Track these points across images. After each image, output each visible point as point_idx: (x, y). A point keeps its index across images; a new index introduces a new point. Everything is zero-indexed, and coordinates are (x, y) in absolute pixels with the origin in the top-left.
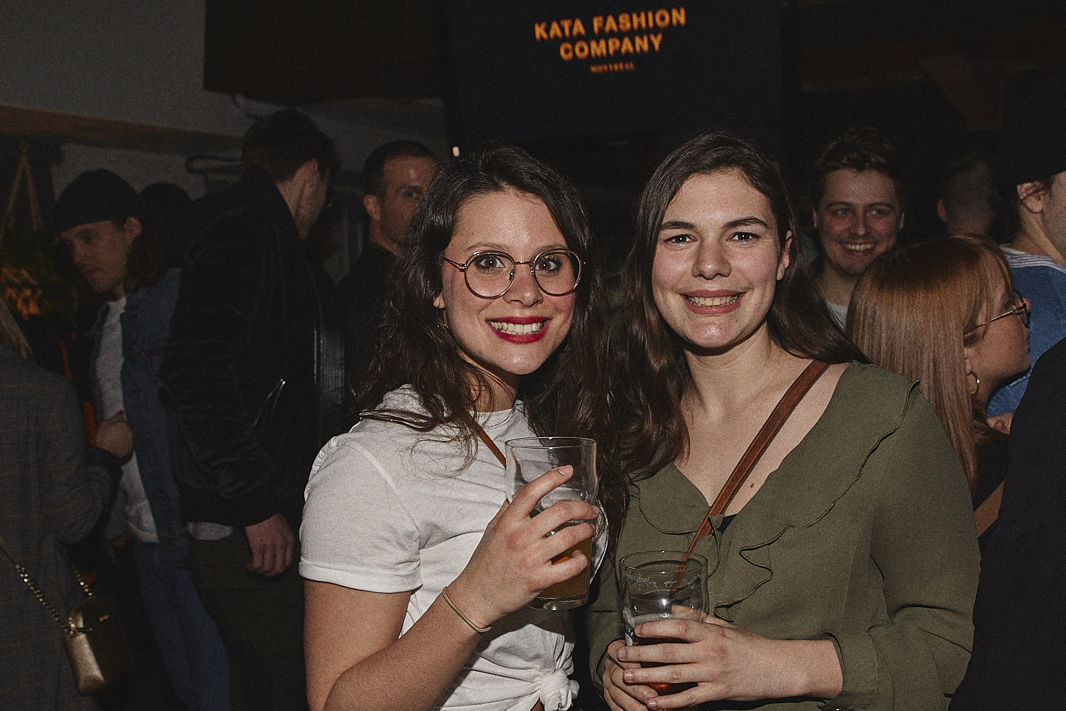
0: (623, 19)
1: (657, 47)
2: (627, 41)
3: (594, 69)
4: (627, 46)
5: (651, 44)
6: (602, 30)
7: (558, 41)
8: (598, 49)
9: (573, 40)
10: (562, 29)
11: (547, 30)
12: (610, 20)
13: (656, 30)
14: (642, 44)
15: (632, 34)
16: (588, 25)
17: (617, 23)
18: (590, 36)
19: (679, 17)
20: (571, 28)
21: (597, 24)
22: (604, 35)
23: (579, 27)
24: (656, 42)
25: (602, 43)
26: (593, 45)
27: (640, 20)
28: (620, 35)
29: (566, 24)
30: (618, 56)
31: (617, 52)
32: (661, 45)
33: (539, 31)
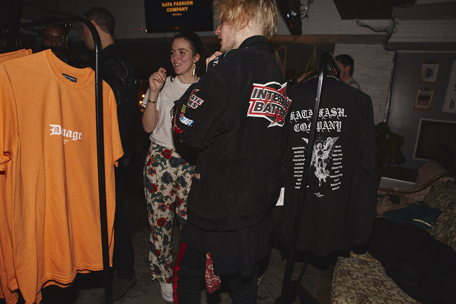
0: (180, 2)
1: (186, 10)
2: (180, 8)
3: (173, 15)
4: (180, 9)
5: (185, 9)
6: (175, 5)
7: (166, 7)
8: (175, 10)
9: (170, 7)
10: (167, 4)
11: (165, 5)
12: (177, 3)
13: (186, 6)
14: (183, 9)
15: (182, 6)
16: (173, 4)
17: (179, 4)
18: (173, 7)
19: (191, 3)
20: (169, 4)
21: (174, 3)
22: (176, 7)
23: (171, 4)
24: (187, 8)
25: (175, 8)
26: (174, 9)
27: (183, 3)
28: (179, 7)
29: (168, 3)
30: (179, 12)
31: (178, 11)
32: (188, 9)
33: (163, 5)
